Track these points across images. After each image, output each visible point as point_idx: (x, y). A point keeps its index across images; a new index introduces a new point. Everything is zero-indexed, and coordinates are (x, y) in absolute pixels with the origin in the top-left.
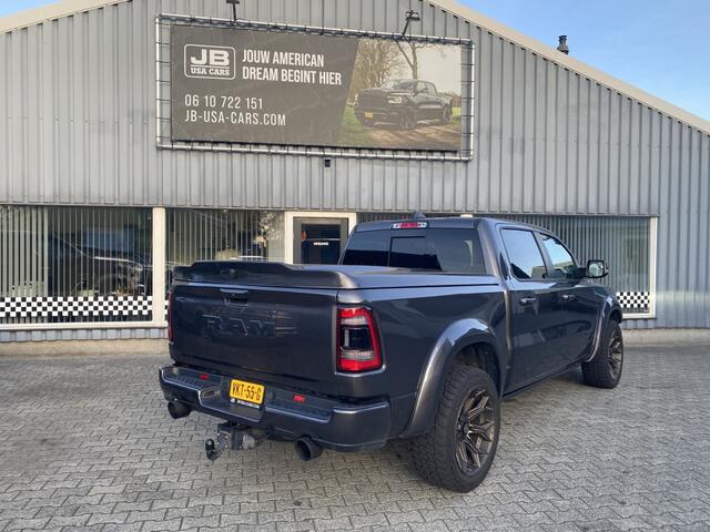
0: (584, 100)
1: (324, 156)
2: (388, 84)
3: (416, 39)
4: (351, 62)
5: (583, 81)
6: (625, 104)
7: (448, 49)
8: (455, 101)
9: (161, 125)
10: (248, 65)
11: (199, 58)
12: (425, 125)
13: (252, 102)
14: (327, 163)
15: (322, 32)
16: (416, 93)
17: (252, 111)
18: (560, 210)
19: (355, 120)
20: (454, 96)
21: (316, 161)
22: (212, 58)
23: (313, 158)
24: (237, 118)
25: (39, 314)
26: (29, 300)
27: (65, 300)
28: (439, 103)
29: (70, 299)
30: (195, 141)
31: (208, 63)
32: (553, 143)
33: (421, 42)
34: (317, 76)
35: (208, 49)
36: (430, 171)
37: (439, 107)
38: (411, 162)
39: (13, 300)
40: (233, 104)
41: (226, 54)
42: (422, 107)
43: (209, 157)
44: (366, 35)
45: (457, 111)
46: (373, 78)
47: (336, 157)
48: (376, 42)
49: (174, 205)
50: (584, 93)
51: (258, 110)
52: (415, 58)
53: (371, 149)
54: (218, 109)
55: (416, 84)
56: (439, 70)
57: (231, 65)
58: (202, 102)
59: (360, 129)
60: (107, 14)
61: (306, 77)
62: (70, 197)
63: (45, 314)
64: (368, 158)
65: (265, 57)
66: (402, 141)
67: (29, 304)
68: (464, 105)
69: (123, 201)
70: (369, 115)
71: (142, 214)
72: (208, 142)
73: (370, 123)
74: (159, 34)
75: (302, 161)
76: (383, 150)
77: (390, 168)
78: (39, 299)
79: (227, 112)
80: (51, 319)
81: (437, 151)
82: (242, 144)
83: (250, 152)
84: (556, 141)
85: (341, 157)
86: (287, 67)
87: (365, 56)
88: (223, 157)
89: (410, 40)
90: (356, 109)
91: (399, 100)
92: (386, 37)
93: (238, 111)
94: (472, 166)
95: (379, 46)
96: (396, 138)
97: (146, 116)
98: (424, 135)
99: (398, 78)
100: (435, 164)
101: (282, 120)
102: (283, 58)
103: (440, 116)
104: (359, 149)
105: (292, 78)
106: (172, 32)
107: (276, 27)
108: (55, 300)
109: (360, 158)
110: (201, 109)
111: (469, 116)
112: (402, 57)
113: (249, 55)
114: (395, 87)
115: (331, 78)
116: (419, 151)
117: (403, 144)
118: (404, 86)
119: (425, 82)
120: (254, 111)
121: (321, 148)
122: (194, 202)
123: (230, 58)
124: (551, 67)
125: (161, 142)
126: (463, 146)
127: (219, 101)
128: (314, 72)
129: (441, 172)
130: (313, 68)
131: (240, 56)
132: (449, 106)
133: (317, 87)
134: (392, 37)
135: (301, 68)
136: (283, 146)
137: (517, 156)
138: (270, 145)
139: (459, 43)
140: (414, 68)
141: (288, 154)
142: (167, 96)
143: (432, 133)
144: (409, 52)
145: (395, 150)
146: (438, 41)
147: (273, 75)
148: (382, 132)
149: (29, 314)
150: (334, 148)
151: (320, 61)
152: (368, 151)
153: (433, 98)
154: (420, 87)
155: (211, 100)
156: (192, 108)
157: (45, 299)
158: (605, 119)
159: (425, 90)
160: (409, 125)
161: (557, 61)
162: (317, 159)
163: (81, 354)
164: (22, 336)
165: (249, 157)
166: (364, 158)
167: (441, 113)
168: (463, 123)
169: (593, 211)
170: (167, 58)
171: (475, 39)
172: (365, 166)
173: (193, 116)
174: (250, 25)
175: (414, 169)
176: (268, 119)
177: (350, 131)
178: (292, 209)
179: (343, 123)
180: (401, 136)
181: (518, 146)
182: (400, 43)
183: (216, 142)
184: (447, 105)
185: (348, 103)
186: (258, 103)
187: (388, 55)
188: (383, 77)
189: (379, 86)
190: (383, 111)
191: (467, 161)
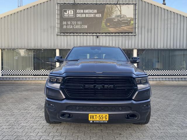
0: (169, 17)
1: (97, 35)
2: (113, 16)
3: (121, 4)
4: (104, 11)
5: (169, 12)
6: (182, 18)
7: (129, 6)
8: (132, 19)
9: (58, 29)
10: (78, 13)
11: (66, 13)
12: (123, 26)
13: (79, 23)
14: (98, 37)
15: (96, 4)
16: (121, 18)
17: (79, 25)
18: (162, 48)
19: (105, 26)
21: (95, 37)
22: (69, 12)
23: (94, 36)
24: (75, 27)
25: (31, 74)
26: (29, 71)
27: (37, 71)
28: (127, 20)
29: (38, 71)
30: (66, 33)
31: (68, 14)
32: (160, 30)
33: (122, 4)
34: (95, 15)
35: (68, 10)
36: (125, 38)
37: (127, 21)
38: (120, 36)
39: (26, 71)
40: (74, 23)
41: (73, 11)
42: (122, 21)
43: (69, 37)
44: (108, 4)
45: (132, 22)
46: (109, 14)
47: (100, 35)
48: (110, 5)
49: (61, 49)
50: (169, 15)
51: (80, 24)
52: (121, 9)
53: (109, 33)
54: (71, 25)
55: (121, 16)
56: (127, 11)
57: (74, 14)
58: (67, 23)
59: (106, 28)
60: (45, 3)
61: (92, 15)
62: (38, 47)
63: (33, 74)
64: (108, 35)
65: (82, 11)
66: (117, 30)
67: (29, 72)
68: (134, 20)
69: (49, 48)
70: (108, 24)
71: (54, 51)
72: (69, 33)
73: (109, 26)
74: (57, 7)
75: (91, 37)
76: (112, 33)
77: (114, 38)
78: (31, 71)
79: (73, 25)
80: (34, 75)
81: (127, 33)
82: (77, 33)
83: (78, 35)
84: (161, 29)
85: (101, 35)
86: (87, 13)
87: (107, 9)
88: (72, 37)
89: (119, 4)
90: (105, 23)
91: (116, 20)
92: (113, 4)
93: (75, 25)
94: (137, 36)
95: (111, 6)
96: (116, 30)
97: (54, 27)
98: (123, 29)
99: (116, 14)
100: (126, 36)
101: (86, 27)
102: (87, 11)
103: (128, 24)
104: (106, 33)
105: (89, 16)
106: (60, 7)
107: (85, 4)
108: (35, 71)
109: (106, 35)
110: (67, 25)
111: (136, 23)
112: (117, 9)
113: (78, 11)
114: (115, 17)
115: (99, 16)
116: (122, 33)
117: (117, 31)
118: (118, 16)
119: (123, 15)
120: (80, 25)
121: (96, 33)
122: (65, 48)
123: (74, 12)
124: (160, 9)
125: (58, 33)
126: (134, 31)
127: (71, 23)
128: (94, 14)
129: (128, 38)
130: (94, 13)
131: (76, 11)
132: (130, 21)
133: (95, 18)
134: (114, 4)
135: (91, 13)
136: (86, 33)
137: (149, 33)
138: (83, 33)
139: (133, 4)
140: (120, 11)
141: (88, 35)
142: (59, 22)
143: (125, 28)
144: (119, 8)
145: (115, 33)
146: (127, 4)
147: (84, 16)
148: (112, 28)
149: (29, 74)
150: (99, 33)
151: (96, 11)
152: (108, 34)
153: (126, 19)
154: (122, 16)
155: (69, 23)
156: (65, 25)
157: (32, 71)
158: (176, 22)
159: (123, 17)
160: (119, 26)
161: (161, 7)
162: (95, 36)
163: (40, 83)
164: (28, 79)
165: (78, 36)
166: (107, 35)
167: (128, 23)
168: (134, 25)
169: (172, 48)
170: (59, 13)
171: (137, 3)
172: (107, 37)
173: (65, 27)
174: (78, 4)
175: (120, 38)
176: (83, 27)
177: (103, 29)
179: (102, 27)
180: (117, 29)
181: (150, 31)
182: (117, 5)
183: (70, 33)
184: (129, 21)
185: (103, 21)
186: (80, 23)
187: (114, 9)
188: (112, 14)
189: (111, 17)
190: (112, 23)
191: (135, 35)
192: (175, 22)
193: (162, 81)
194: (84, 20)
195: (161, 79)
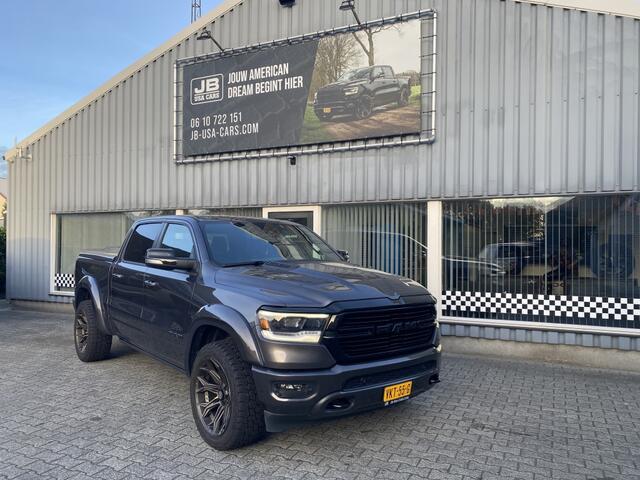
1: (290, 155)
2: (345, 77)
3: (375, 25)
4: (311, 64)
7: (406, 26)
8: (418, 79)
9: (177, 144)
11: (200, 88)
12: (382, 111)
13: (235, 117)
14: (293, 161)
16: (372, 79)
17: (234, 124)
19: (316, 118)
20: (412, 75)
21: (284, 160)
22: (208, 85)
24: (223, 132)
28: (397, 85)
31: (205, 91)
33: (379, 26)
34: (283, 83)
35: (205, 80)
37: (396, 89)
38: (370, 151)
40: (221, 121)
41: (217, 80)
42: (377, 93)
43: (207, 167)
44: (327, 34)
45: (416, 90)
46: (330, 73)
47: (301, 154)
48: (334, 39)
51: (240, 124)
52: (371, 45)
53: (331, 143)
54: (211, 127)
55: (372, 70)
57: (220, 89)
58: (201, 123)
59: (319, 125)
61: (274, 86)
65: (243, 76)
66: (358, 131)
68: (424, 82)
70: (327, 110)
72: (207, 155)
73: (327, 119)
74: (176, 75)
75: (273, 161)
76: (343, 142)
77: (348, 159)
79: (217, 128)
81: (396, 136)
82: (230, 153)
83: (234, 159)
85: (305, 154)
86: (259, 81)
87: (323, 55)
88: (217, 165)
89: (367, 27)
90: (315, 107)
91: (355, 91)
92: (343, 31)
93: (224, 126)
94: (436, 146)
95: (336, 42)
96: (353, 129)
98: (380, 122)
99: (354, 68)
101: (255, 128)
102: (257, 73)
103: (398, 99)
104: (320, 145)
105: (264, 89)
106: (185, 72)
109: (322, 153)
110: (201, 128)
111: (430, 93)
112: (358, 47)
113: (233, 77)
114: (351, 78)
115: (295, 82)
116: (378, 139)
117: (359, 133)
118: (360, 75)
119: (382, 67)
120: (236, 124)
121: (287, 148)
123: (220, 83)
124: (540, 13)
125: (177, 159)
126: (423, 126)
127: (212, 119)
128: (280, 80)
130: (281, 77)
131: (227, 79)
132: (408, 87)
133: (284, 93)
134: (350, 30)
135: (270, 78)
136: (258, 150)
138: (249, 151)
139: (421, 16)
140: (370, 54)
142: (181, 122)
143: (389, 117)
144: (366, 41)
146: (399, 20)
147: (249, 90)
148: (339, 125)
150: (299, 147)
151: (285, 68)
152: (327, 144)
153: (389, 81)
154: (376, 72)
155: (207, 120)
156: (195, 128)
159: (382, 75)
160: (365, 114)
165: (235, 163)
166: (325, 152)
167: (397, 94)
168: (424, 101)
170: (181, 93)
171: (437, 7)
172: (325, 159)
173: (195, 135)
176: (246, 129)
177: (312, 129)
178: (267, 206)
179: (305, 122)
180: (356, 126)
181: (495, 117)
182: (357, 33)
183: (212, 155)
184: (404, 86)
185: (309, 102)
186: (239, 116)
187: (345, 48)
188: (340, 70)
189: (336, 80)
190: (340, 104)
191: (430, 143)
192: (625, 64)
193: (562, 348)
194: (250, 106)
195: (553, 338)
